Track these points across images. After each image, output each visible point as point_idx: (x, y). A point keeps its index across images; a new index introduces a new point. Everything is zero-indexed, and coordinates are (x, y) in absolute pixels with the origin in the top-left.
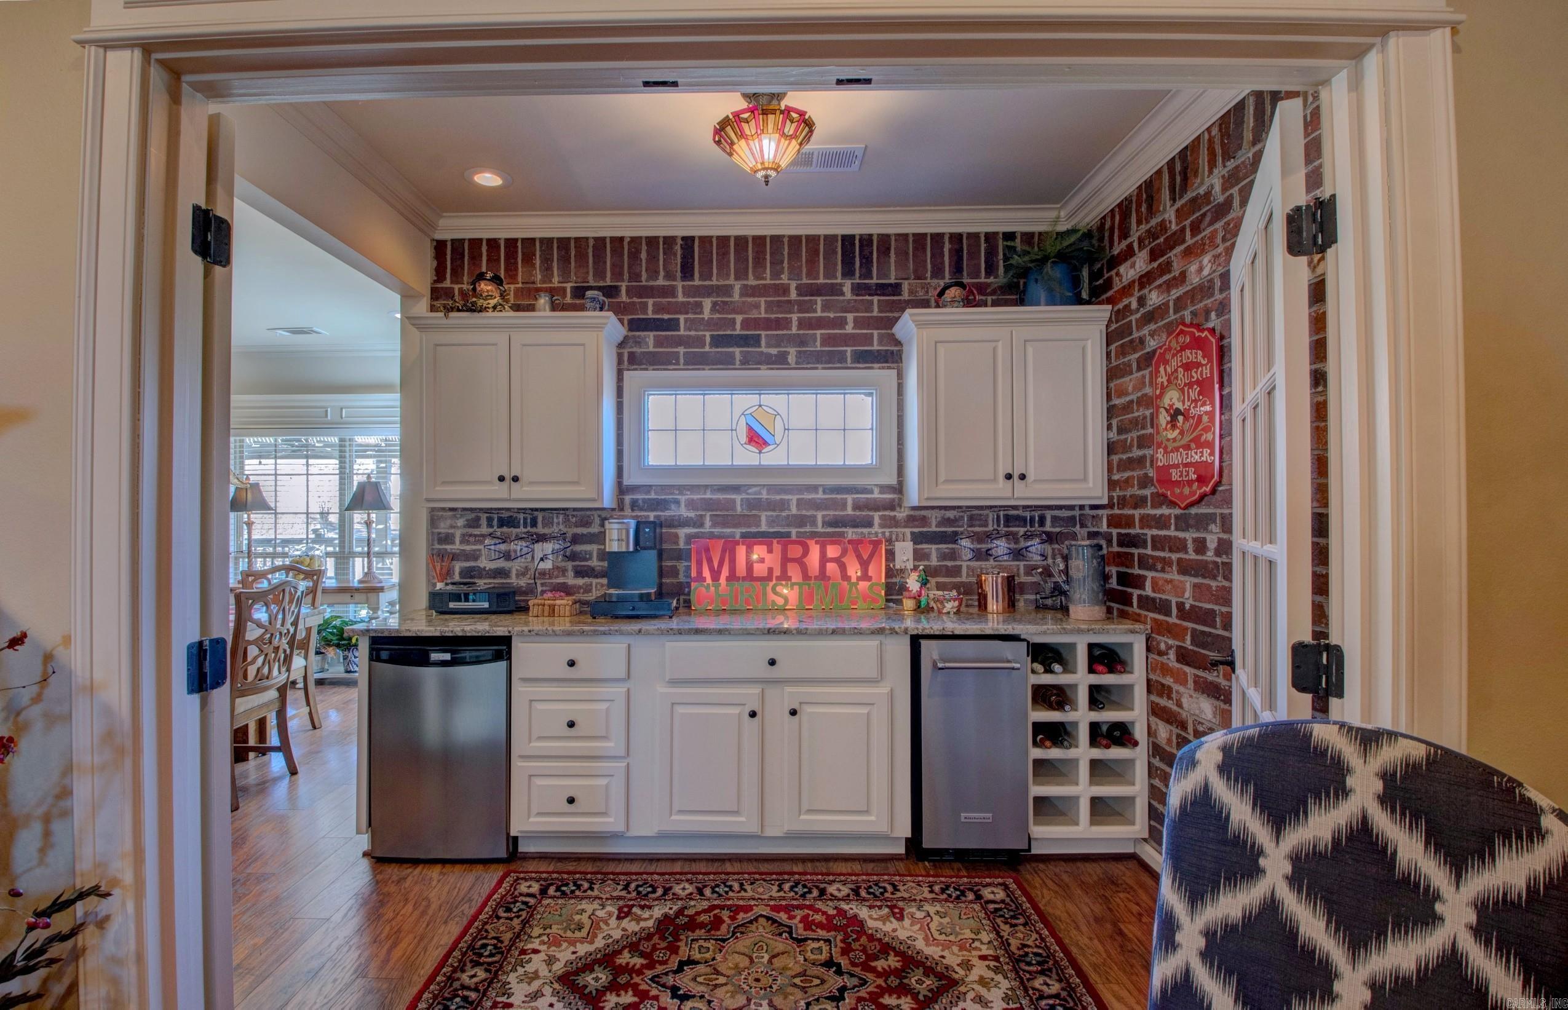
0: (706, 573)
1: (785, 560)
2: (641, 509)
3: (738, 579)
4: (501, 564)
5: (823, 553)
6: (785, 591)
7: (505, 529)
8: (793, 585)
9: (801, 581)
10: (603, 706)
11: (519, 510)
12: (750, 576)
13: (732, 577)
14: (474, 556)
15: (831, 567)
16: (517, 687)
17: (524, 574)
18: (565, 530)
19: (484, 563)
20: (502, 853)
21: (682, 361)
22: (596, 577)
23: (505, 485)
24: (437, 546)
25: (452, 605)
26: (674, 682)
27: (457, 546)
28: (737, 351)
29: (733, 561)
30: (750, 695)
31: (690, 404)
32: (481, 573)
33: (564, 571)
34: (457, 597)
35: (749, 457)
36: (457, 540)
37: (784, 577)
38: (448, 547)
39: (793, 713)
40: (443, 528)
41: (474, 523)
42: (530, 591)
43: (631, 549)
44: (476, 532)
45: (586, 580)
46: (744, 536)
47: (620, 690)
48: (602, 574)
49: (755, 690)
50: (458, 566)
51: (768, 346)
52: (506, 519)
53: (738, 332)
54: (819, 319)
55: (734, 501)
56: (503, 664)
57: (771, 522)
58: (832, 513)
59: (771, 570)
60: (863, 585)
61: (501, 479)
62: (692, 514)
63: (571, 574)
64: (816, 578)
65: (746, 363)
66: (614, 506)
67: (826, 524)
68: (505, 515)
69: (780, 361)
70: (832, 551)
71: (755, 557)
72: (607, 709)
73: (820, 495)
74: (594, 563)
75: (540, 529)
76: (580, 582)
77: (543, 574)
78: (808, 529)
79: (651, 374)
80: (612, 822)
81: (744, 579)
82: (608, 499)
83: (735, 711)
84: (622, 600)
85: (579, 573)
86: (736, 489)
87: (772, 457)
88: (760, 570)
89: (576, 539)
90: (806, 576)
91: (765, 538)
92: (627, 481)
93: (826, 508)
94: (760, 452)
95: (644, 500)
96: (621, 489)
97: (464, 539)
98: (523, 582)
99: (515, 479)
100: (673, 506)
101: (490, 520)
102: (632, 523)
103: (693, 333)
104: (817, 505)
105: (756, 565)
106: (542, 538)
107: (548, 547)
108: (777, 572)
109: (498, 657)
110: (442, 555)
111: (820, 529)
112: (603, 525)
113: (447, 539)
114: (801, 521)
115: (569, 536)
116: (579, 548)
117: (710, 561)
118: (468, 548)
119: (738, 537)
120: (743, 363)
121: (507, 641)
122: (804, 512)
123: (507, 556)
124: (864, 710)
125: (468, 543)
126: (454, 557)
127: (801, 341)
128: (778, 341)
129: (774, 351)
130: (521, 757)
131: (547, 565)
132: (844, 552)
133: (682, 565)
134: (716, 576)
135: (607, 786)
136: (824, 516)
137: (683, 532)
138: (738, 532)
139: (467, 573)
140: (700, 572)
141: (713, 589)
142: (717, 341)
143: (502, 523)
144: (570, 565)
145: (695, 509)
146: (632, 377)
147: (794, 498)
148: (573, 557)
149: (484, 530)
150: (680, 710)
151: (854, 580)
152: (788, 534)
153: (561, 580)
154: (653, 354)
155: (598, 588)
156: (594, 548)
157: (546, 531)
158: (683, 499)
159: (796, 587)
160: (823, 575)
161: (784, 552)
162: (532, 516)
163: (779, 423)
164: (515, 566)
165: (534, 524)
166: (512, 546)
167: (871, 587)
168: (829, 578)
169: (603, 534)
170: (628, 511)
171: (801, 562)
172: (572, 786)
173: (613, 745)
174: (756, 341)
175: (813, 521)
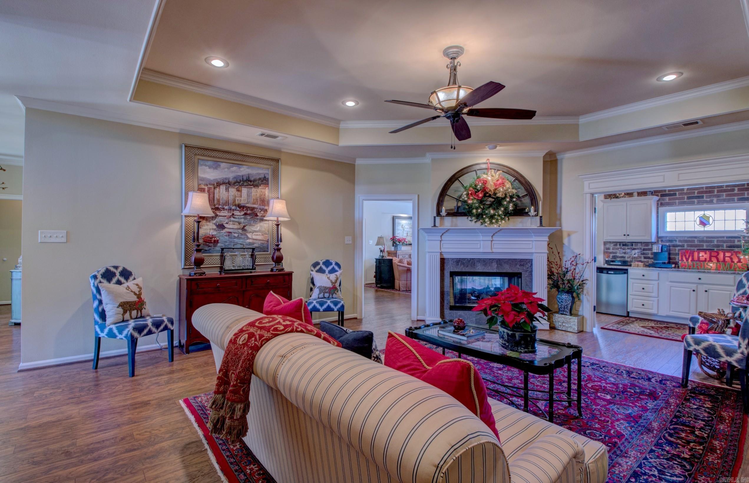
0: (684, 259)
1: (711, 257)
2: (664, 242)
3: (695, 261)
4: (623, 255)
5: (724, 255)
6: (711, 265)
7: (624, 247)
8: (714, 263)
9: (716, 262)
10: (652, 286)
11: (628, 242)
12: (699, 260)
13: (693, 260)
14: (616, 253)
15: (727, 259)
16: (630, 280)
17: (629, 258)
18: (641, 247)
19: (618, 255)
20: (625, 315)
21: (677, 204)
22: (650, 259)
23: (625, 236)
24: (606, 250)
25: (611, 263)
26: (671, 282)
27: (611, 251)
28: (696, 200)
29: (693, 256)
30: (694, 287)
31: (680, 215)
32: (618, 257)
33: (641, 257)
34: (613, 261)
35: (701, 228)
36: (611, 249)
37: (710, 260)
38: (609, 251)
39: (706, 291)
40: (608, 246)
41: (616, 245)
42: (631, 262)
43: (660, 251)
44: (616, 247)
45: (647, 260)
46: (698, 250)
47: (656, 283)
48: (652, 258)
49: (695, 285)
50: (611, 255)
51: (706, 198)
52: (624, 244)
53: (696, 195)
54: (725, 190)
55: (694, 240)
56: (626, 275)
57: (707, 246)
58: (729, 244)
59: (706, 259)
60: (739, 264)
61: (624, 235)
62: (680, 244)
63: (643, 258)
64: (722, 261)
65: (698, 203)
66: (656, 241)
67: (727, 247)
68: (624, 243)
69: (711, 202)
70: (727, 254)
71: (701, 255)
72: (653, 287)
73: (725, 239)
74: (650, 256)
75: (634, 247)
76: (646, 260)
77: (635, 258)
78: (720, 248)
79: (667, 208)
80: (654, 311)
81: (696, 261)
82: (653, 239)
83: (689, 290)
84: (657, 263)
85: (645, 258)
86: (695, 237)
87: (708, 228)
88: (702, 259)
89: (644, 250)
90: (718, 261)
91: (705, 250)
92: (659, 235)
93: (727, 243)
94: (704, 227)
95: (665, 240)
96: (658, 237)
97: (613, 249)
98: (629, 260)
99: (628, 235)
100: (674, 242)
101: (620, 244)
102: (660, 246)
103: (681, 196)
104: (724, 242)
105: (701, 257)
106: (634, 249)
107: (636, 251)
108: (708, 259)
109: (625, 273)
110: (607, 252)
111: (725, 248)
112: (652, 246)
113: (608, 249)
114: (718, 246)
115: (642, 249)
116: (645, 252)
117: (685, 256)
118: (614, 251)
119: (696, 250)
120: (697, 203)
121: (627, 270)
122: (719, 244)
123: (625, 253)
124: (729, 292)
125: (614, 250)
126: (611, 253)
127: (718, 196)
128: (710, 197)
129: (708, 199)
130: (631, 295)
131: (636, 256)
132: (732, 255)
133: (677, 257)
134: (687, 260)
135: (653, 303)
136: (726, 245)
137: (677, 248)
138: (696, 249)
139: (614, 257)
140: (682, 259)
141: (686, 263)
142: (689, 198)
143: (623, 245)
144: (642, 256)
145: (681, 242)
146: (661, 209)
147: (716, 240)
148: (644, 254)
149: (618, 246)
150: (673, 288)
151: (736, 262)
152: (714, 250)
153: (640, 259)
154: (668, 203)
155: (651, 261)
156: (650, 252)
157: (636, 247)
158: (677, 240)
159: (715, 264)
160: (724, 261)
161: (710, 254)
162: (632, 243)
163: (711, 218)
164: (627, 256)
165: (632, 245)
166: (627, 251)
167: (742, 265)
168: (726, 262)
169: (652, 248)
170: (660, 242)
171: (717, 257)
172: (644, 286)
173: (655, 294)
174: (703, 197)
175: (722, 246)
